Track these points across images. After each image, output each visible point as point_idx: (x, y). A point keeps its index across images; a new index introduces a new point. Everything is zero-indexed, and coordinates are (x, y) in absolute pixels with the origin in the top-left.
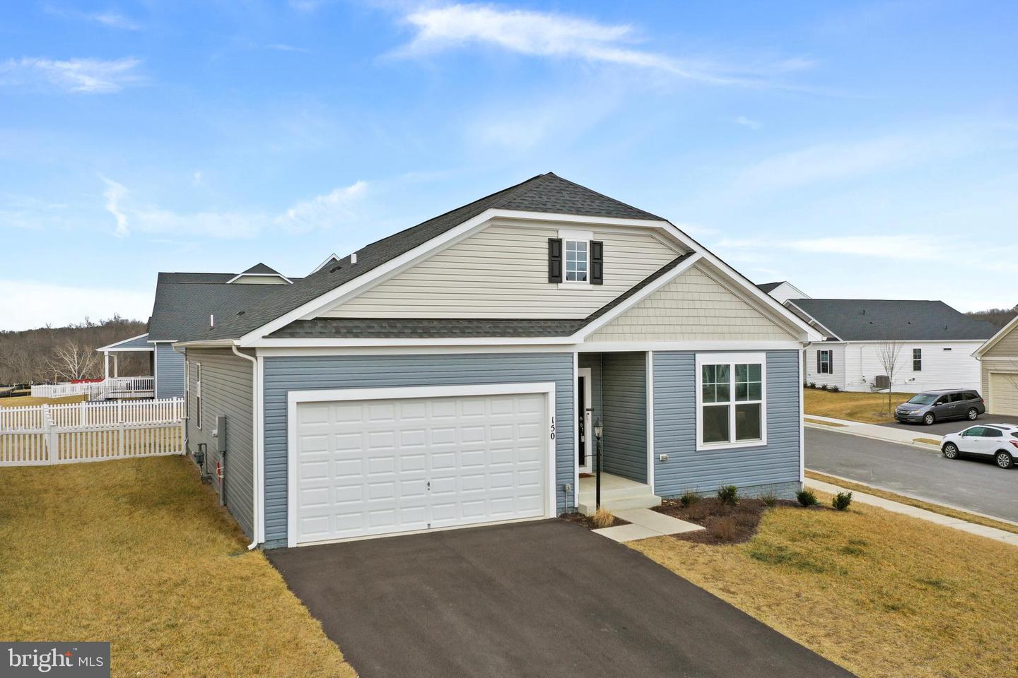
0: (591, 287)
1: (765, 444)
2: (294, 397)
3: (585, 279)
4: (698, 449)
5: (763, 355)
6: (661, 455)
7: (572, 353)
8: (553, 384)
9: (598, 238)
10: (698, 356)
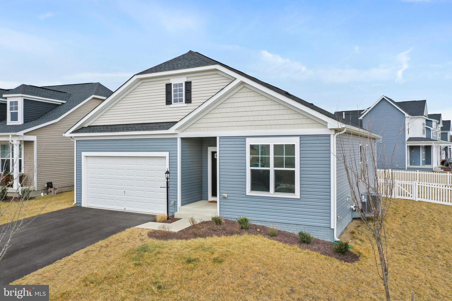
0: (186, 105)
1: (299, 197)
2: (84, 154)
3: (182, 101)
4: (247, 194)
5: (298, 138)
6: (223, 194)
7: (177, 138)
8: (168, 153)
9: (189, 80)
10: (247, 139)
